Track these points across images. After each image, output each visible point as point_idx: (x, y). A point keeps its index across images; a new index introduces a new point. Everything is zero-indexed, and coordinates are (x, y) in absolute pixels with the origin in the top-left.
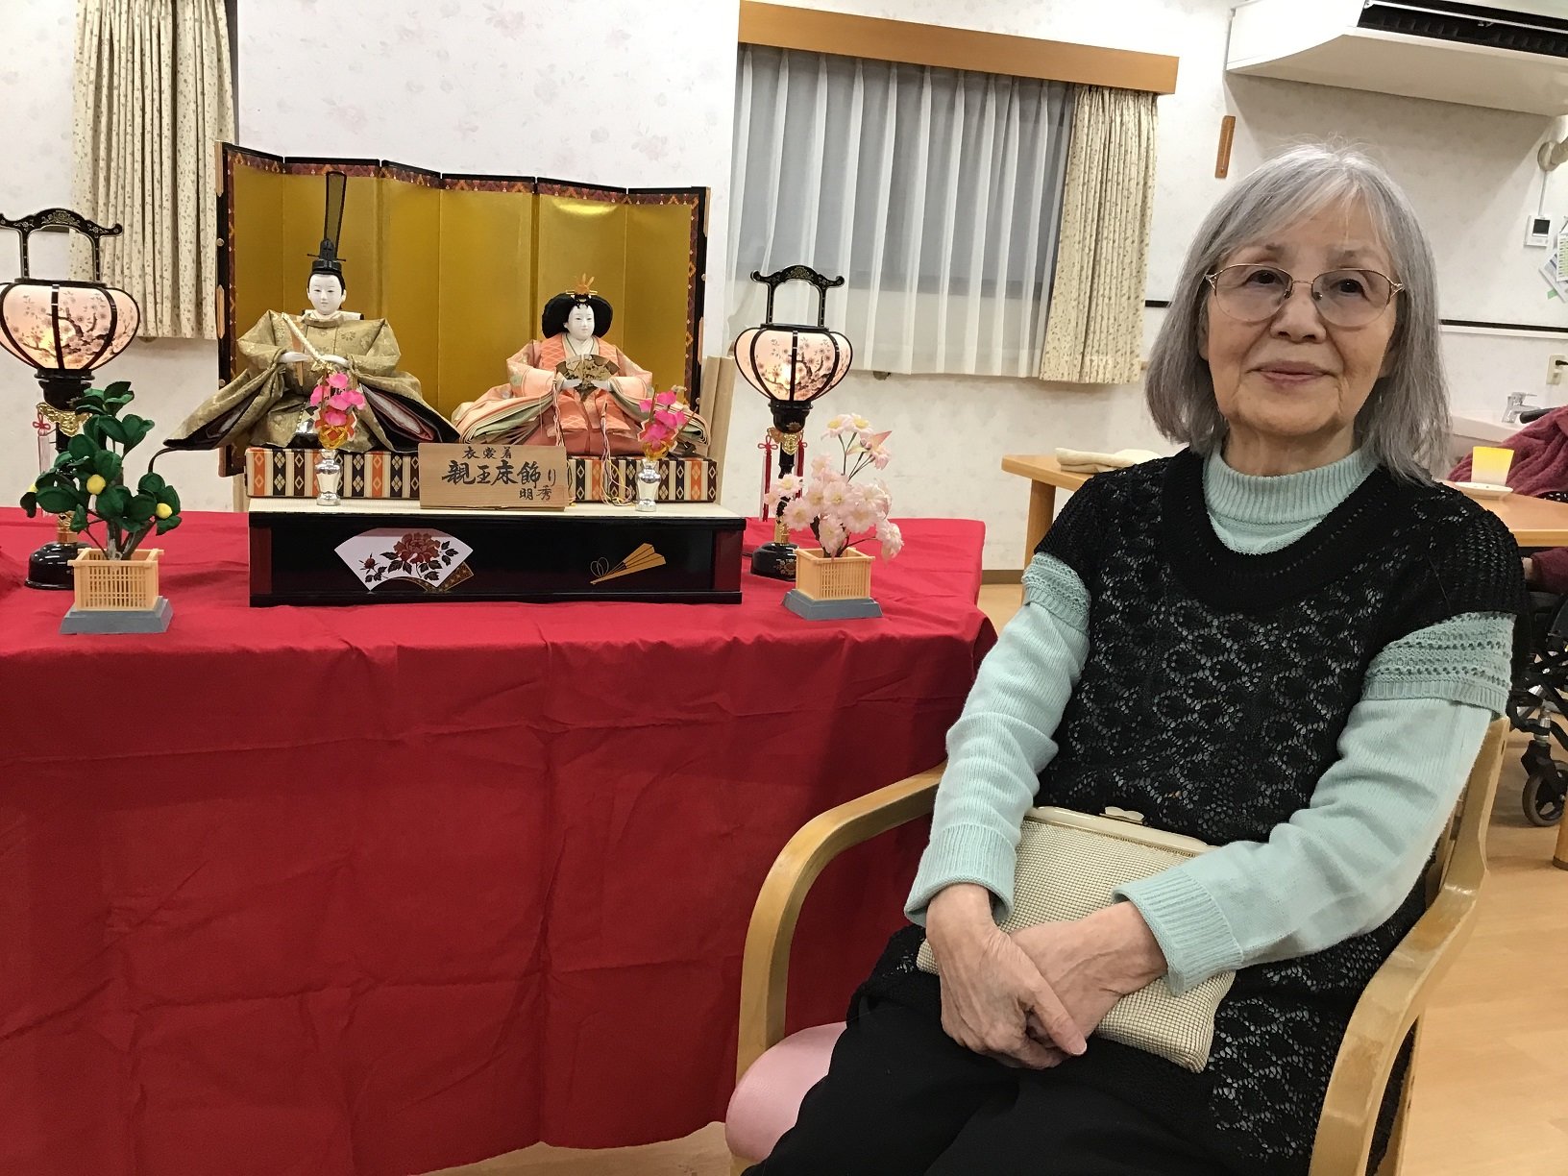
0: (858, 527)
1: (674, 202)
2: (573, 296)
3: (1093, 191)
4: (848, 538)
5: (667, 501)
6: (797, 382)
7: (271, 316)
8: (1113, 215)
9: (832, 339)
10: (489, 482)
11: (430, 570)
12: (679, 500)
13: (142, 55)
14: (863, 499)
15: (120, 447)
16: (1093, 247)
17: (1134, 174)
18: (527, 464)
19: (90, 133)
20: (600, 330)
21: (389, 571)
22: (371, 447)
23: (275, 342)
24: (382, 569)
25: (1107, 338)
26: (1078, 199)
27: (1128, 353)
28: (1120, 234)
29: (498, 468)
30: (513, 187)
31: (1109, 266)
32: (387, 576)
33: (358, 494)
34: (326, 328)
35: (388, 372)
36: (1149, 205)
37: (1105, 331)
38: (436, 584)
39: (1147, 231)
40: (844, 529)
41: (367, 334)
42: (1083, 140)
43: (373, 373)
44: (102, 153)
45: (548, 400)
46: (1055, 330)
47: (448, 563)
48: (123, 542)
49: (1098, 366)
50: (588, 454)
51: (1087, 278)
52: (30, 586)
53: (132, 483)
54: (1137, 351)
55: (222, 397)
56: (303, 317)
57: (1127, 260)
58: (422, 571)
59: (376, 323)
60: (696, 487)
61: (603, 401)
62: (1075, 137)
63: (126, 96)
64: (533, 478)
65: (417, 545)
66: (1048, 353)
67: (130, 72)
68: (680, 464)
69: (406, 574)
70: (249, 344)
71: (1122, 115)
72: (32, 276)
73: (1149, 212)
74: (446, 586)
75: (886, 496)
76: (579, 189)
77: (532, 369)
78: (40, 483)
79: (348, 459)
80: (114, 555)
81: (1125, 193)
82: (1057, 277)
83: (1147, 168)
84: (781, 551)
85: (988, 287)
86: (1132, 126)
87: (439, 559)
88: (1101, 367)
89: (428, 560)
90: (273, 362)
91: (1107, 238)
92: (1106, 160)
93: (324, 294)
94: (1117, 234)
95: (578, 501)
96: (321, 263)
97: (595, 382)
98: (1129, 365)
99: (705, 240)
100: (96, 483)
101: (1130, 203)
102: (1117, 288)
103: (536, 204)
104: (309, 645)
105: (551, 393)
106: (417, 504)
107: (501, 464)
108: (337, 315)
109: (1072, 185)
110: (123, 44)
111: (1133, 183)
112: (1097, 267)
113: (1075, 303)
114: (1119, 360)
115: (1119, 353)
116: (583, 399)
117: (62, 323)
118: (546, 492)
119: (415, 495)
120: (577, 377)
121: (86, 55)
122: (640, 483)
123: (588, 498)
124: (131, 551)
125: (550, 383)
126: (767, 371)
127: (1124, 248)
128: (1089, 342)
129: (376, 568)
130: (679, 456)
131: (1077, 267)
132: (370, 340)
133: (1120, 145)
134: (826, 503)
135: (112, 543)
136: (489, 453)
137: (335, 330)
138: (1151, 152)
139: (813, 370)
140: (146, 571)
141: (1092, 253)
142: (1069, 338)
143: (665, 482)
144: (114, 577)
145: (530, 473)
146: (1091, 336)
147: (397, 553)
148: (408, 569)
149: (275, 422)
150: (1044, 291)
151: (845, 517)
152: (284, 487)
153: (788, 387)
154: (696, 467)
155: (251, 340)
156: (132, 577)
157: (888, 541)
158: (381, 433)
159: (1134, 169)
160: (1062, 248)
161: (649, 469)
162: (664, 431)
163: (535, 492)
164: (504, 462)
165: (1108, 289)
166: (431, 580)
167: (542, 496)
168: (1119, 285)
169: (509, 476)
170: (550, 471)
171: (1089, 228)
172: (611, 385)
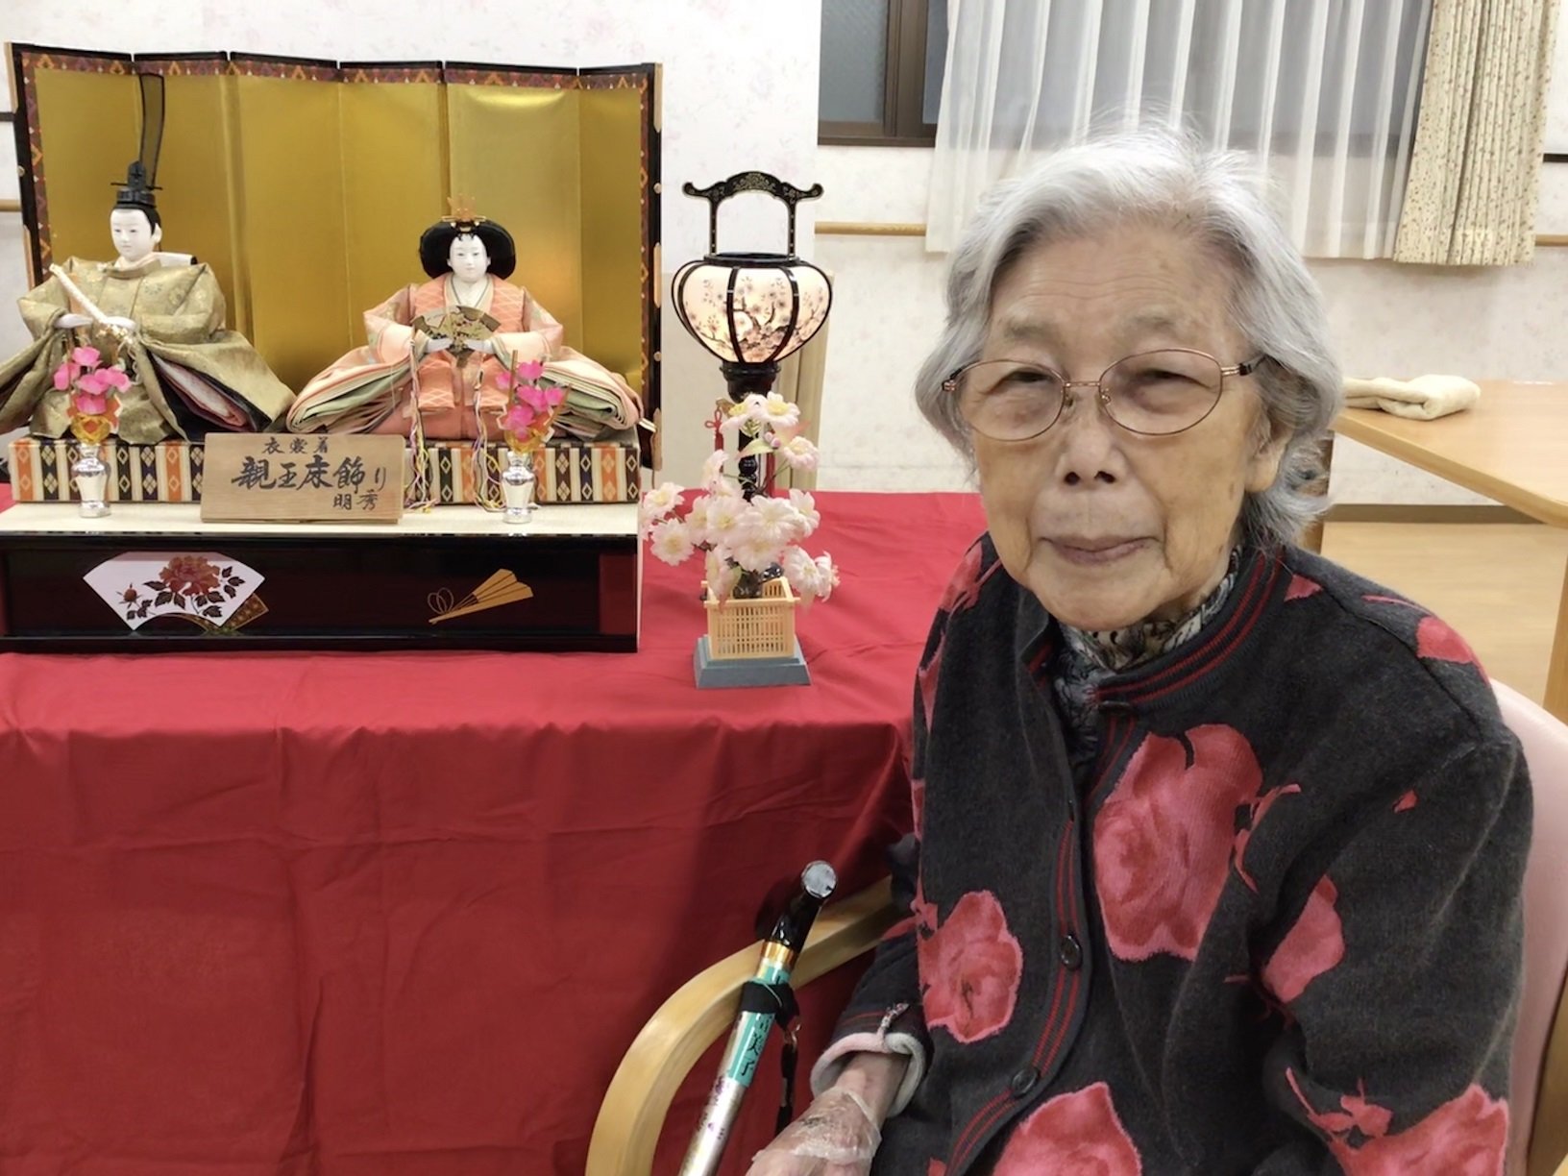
1: (623, 86)
2: (453, 225)
3: (1471, 14)
8: (1499, 43)
10: (293, 485)
11: (210, 604)
12: (587, 501)
16: (1470, 87)
18: (347, 460)
21: (157, 604)
22: (164, 435)
24: (147, 603)
25: (1487, 205)
26: (1451, 24)
27: (1517, 225)
28: (1508, 67)
29: (308, 466)
31: (1492, 112)
32: (153, 611)
34: (128, 279)
36: (1551, 28)
37: (1485, 196)
38: (219, 621)
39: (1548, 63)
41: (179, 286)
43: (168, 339)
45: (406, 368)
46: (1416, 197)
47: (233, 595)
49: (1474, 242)
51: (1461, 128)
54: (1529, 222)
57: (1518, 102)
58: (200, 605)
60: (610, 484)
64: (355, 479)
65: (190, 572)
66: (1405, 226)
68: (585, 453)
69: (178, 609)
70: (29, 304)
73: (1551, 38)
74: (233, 624)
76: (504, 73)
77: (393, 327)
79: (134, 452)
81: (1517, 13)
82: (1419, 128)
85: (1325, 143)
87: (221, 590)
88: (1479, 244)
89: (206, 592)
90: (49, 328)
91: (1489, 74)
93: (125, 236)
94: (1504, 68)
96: (127, 194)
97: (469, 343)
98: (1517, 241)
99: (657, 136)
101: (1523, 27)
102: (1503, 140)
103: (443, 97)
105: (407, 360)
107: (313, 461)
112: (1476, 113)
113: (1444, 161)
114: (1503, 234)
115: (1504, 226)
116: (461, 364)
118: (370, 499)
120: (445, 336)
122: (504, 485)
125: (408, 346)
126: (702, 324)
127: (1514, 86)
128: (1462, 212)
129: (139, 601)
131: (1447, 114)
132: (182, 293)
136: (298, 446)
137: (139, 280)
141: (1469, 95)
142: (1432, 207)
143: (565, 477)
145: (351, 473)
146: (1464, 204)
147: (165, 582)
148: (181, 602)
150: (1402, 144)
152: (57, 490)
154: (608, 457)
155: (34, 297)
158: (172, 419)
160: (1428, 90)
161: (515, 466)
162: (531, 415)
163: (355, 499)
164: (318, 458)
165: (1489, 140)
166: (212, 616)
167: (364, 504)
168: (1506, 137)
169: (323, 477)
170: (378, 471)
171: (1464, 63)
172: (493, 345)
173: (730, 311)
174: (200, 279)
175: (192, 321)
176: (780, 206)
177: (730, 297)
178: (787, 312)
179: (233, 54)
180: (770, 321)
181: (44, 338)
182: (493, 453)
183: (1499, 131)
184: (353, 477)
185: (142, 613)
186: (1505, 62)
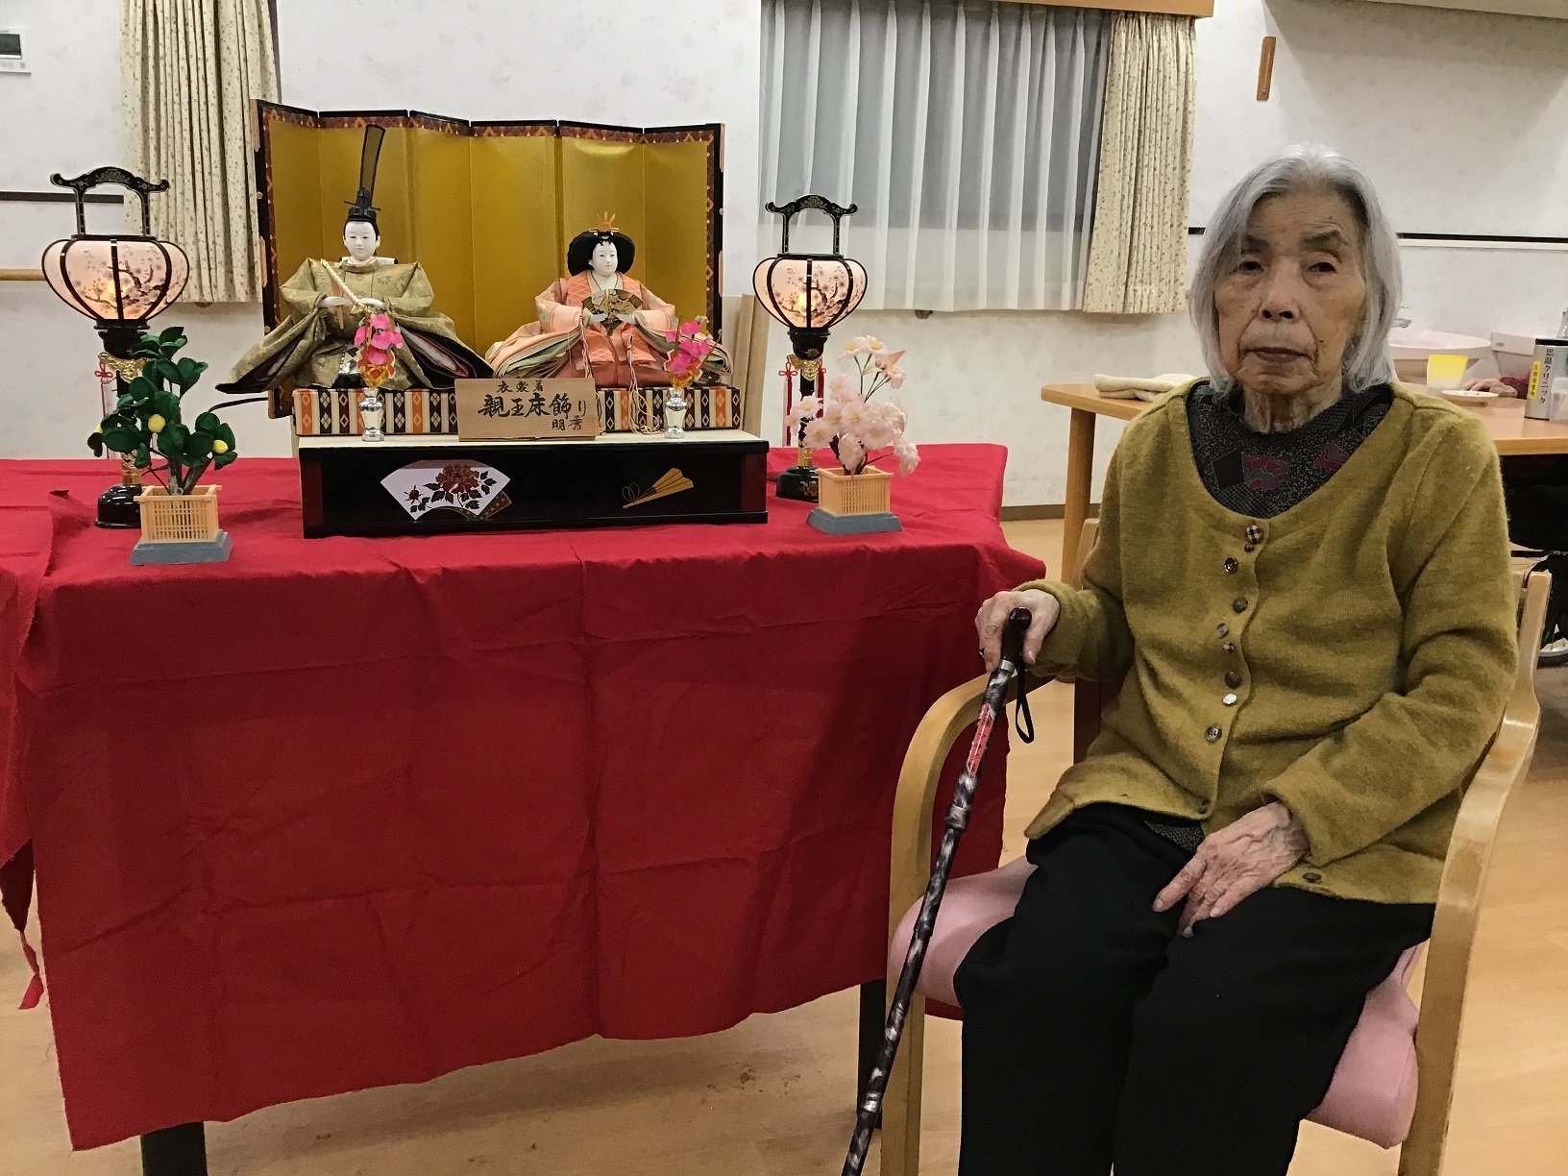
0: (874, 444)
1: (689, 140)
2: (596, 234)
3: (1132, 118)
4: (866, 455)
5: (693, 429)
6: (812, 309)
7: (310, 264)
8: (1153, 141)
9: (846, 266)
10: (522, 414)
11: (471, 499)
12: (705, 428)
13: (186, 24)
14: (880, 418)
15: (176, 389)
16: (1133, 176)
17: (1173, 99)
18: (558, 396)
19: (139, 104)
20: (623, 267)
21: (432, 501)
22: (410, 385)
23: (315, 288)
24: (426, 500)
25: (1150, 267)
26: (1117, 127)
27: (1172, 282)
28: (1161, 161)
29: (531, 401)
30: (536, 131)
31: (1150, 195)
32: (431, 506)
33: (400, 431)
34: (363, 273)
35: (424, 313)
36: (1189, 131)
37: (1148, 261)
38: (477, 512)
39: (1189, 157)
40: (862, 446)
41: (402, 278)
42: (1120, 68)
43: (410, 314)
44: (152, 123)
45: (577, 334)
46: (1097, 262)
47: (487, 492)
48: (183, 478)
49: (1142, 296)
50: (617, 386)
51: (1128, 207)
52: (99, 526)
53: (189, 422)
54: (1181, 280)
55: (268, 342)
56: (340, 264)
57: (1169, 187)
58: (463, 500)
59: (410, 267)
60: (721, 415)
61: (628, 334)
62: (1112, 65)
63: (172, 66)
64: (565, 409)
65: (458, 476)
66: (1091, 284)
67: (174, 42)
68: (705, 393)
69: (449, 504)
70: (291, 291)
71: (1159, 41)
72: (88, 232)
73: (1189, 138)
74: (487, 514)
75: (902, 414)
76: (598, 130)
77: (560, 306)
78: (104, 425)
79: (389, 397)
80: (176, 491)
81: (1165, 119)
82: (1098, 208)
83: (1186, 93)
84: (805, 474)
85: (1029, 221)
86: (1170, 51)
87: (479, 488)
88: (1145, 297)
89: (468, 490)
90: (314, 307)
91: (1147, 166)
92: (1144, 87)
93: (359, 241)
94: (1158, 161)
95: (608, 431)
96: (357, 210)
97: (620, 316)
98: (1173, 294)
99: (721, 175)
100: (157, 423)
101: (1170, 129)
102: (1159, 216)
103: (558, 147)
104: (360, 569)
105: (579, 328)
106: (456, 437)
107: (534, 397)
108: (372, 260)
109: (1110, 114)
110: (167, 14)
111: (1173, 108)
112: (1139, 196)
113: (1117, 233)
114: (1164, 289)
115: (1164, 282)
116: (610, 334)
117: (122, 275)
118: (577, 422)
119: (453, 430)
120: (602, 312)
121: (131, 27)
122: (667, 411)
123: (616, 428)
124: (191, 488)
125: (577, 318)
126: (784, 300)
127: (1165, 175)
128: (1132, 272)
129: (420, 498)
130: (704, 385)
131: (1119, 197)
132: (404, 283)
133: (1158, 71)
134: (845, 422)
135: (174, 479)
136: (522, 387)
137: (370, 276)
138: (1190, 78)
139: (828, 297)
140: (207, 505)
141: (1133, 181)
142: (1111, 269)
143: (691, 411)
144: (177, 511)
145: (562, 404)
146: (1134, 265)
147: (439, 484)
148: (450, 499)
149: (320, 364)
150: (1085, 221)
151: (863, 435)
153: (805, 314)
154: (720, 395)
155: (293, 287)
156: (194, 511)
157: (906, 456)
158: (419, 370)
159: (1173, 95)
160: (1103, 179)
161: (675, 398)
162: (689, 361)
163: (566, 422)
164: (537, 395)
165: (1150, 217)
166: (472, 508)
167: (573, 426)
168: (1161, 213)
169: (542, 408)
170: (580, 402)
171: (1128, 157)
172: (635, 318)
173: (809, 289)
174: (416, 273)
175: (422, 303)
176: (829, 218)
177: (809, 280)
178: (845, 290)
179: (413, 113)
180: (834, 296)
181: (312, 314)
182: (643, 393)
183: (1156, 209)
184: (563, 407)
185: (422, 507)
186: (1158, 157)
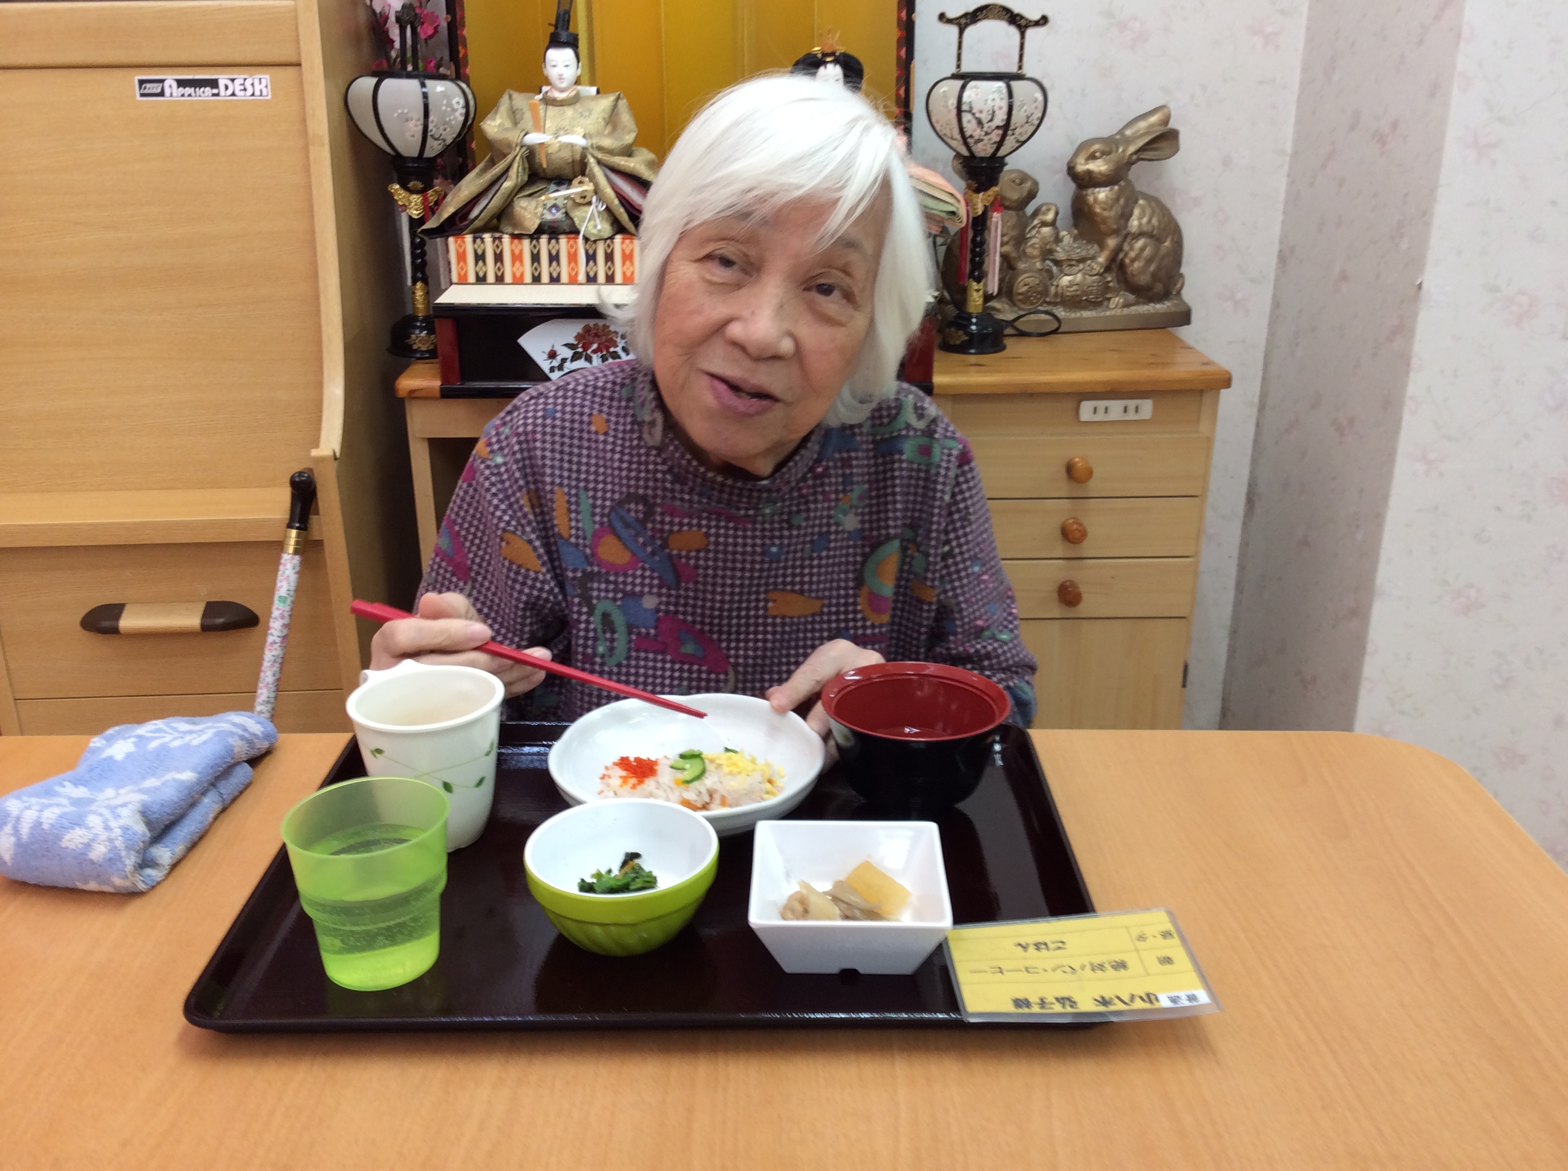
2: (819, 56)
7: (510, 96)
21: (572, 361)
23: (515, 124)
24: (564, 360)
33: (555, 280)
35: (627, 150)
41: (604, 110)
43: (612, 152)
55: (470, 183)
59: (612, 98)
65: (596, 335)
70: (492, 128)
87: (619, 350)
89: (608, 351)
90: (516, 146)
93: (560, 70)
96: (558, 35)
108: (574, 90)
129: (559, 358)
132: (607, 116)
147: (578, 344)
149: (522, 208)
152: (486, 275)
155: (493, 122)
176: (1013, 32)
181: (514, 153)
185: (560, 367)
